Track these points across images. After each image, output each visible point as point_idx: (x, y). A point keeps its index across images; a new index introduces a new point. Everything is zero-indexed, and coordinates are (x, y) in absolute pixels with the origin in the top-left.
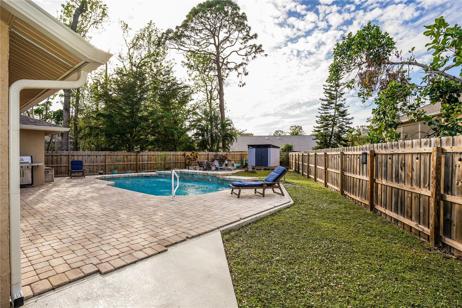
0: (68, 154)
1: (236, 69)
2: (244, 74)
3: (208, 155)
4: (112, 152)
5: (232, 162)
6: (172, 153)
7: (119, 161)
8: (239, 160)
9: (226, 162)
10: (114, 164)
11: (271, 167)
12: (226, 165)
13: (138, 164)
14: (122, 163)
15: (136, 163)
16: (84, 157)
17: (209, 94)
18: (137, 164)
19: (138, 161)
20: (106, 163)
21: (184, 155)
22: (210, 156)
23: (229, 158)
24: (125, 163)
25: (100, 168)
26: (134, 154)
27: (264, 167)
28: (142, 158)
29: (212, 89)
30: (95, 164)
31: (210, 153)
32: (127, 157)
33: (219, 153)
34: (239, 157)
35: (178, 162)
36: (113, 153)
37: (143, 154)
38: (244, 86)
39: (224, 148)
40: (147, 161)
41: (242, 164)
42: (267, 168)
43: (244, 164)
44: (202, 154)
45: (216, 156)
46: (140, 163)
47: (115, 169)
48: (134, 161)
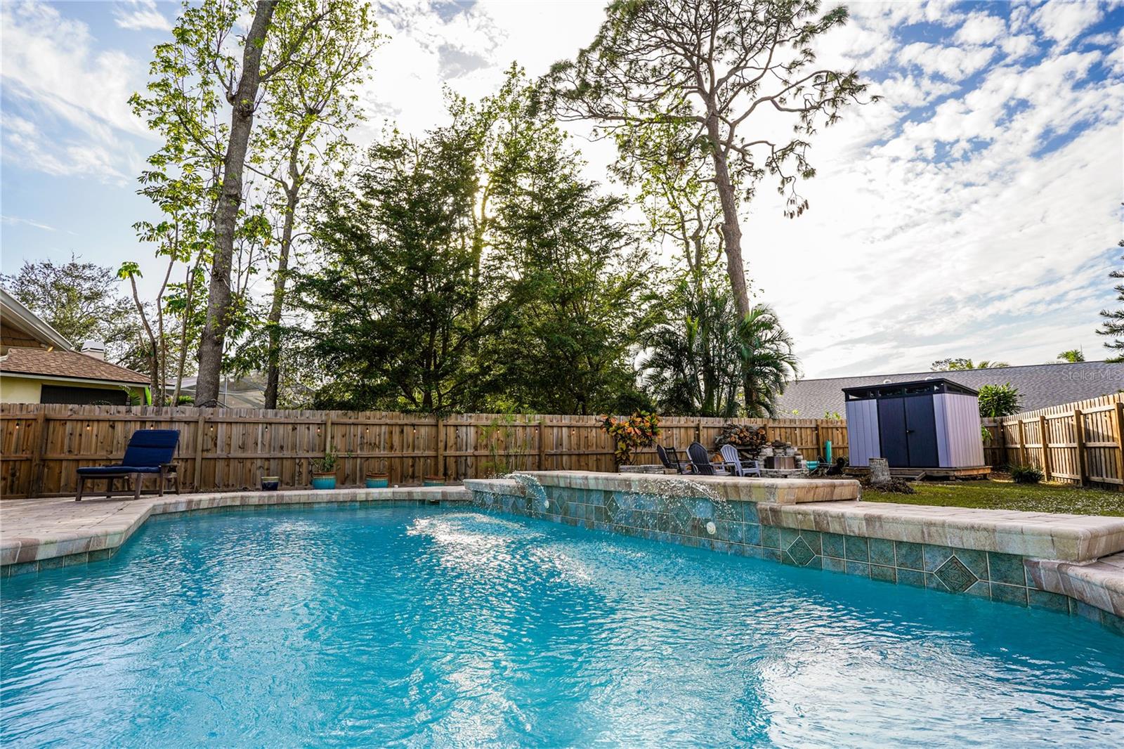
0: (196, 417)
1: (772, 165)
2: (799, 176)
3: (697, 428)
4: (350, 413)
5: (791, 452)
6: (566, 420)
7: (374, 446)
8: (810, 446)
9: (768, 452)
10: (354, 454)
11: (956, 470)
12: (769, 462)
13: (441, 459)
14: (383, 453)
15: (432, 453)
16: (250, 428)
17: (692, 244)
18: (436, 457)
19: (441, 445)
20: (325, 450)
21: (608, 424)
22: (704, 433)
23: (774, 436)
24: (392, 454)
25: (304, 470)
26: (427, 421)
27: (921, 473)
28: (457, 437)
29: (701, 227)
30: (287, 454)
31: (705, 421)
32: (402, 432)
33: (735, 421)
34: (809, 439)
35: (590, 451)
36: (352, 417)
37: (459, 421)
38: (805, 211)
39: (753, 404)
40: (476, 448)
41: (823, 460)
42: (935, 472)
43: (831, 463)
44: (675, 423)
45: (725, 431)
46: (449, 453)
47: (327, 470)
48: (429, 448)
